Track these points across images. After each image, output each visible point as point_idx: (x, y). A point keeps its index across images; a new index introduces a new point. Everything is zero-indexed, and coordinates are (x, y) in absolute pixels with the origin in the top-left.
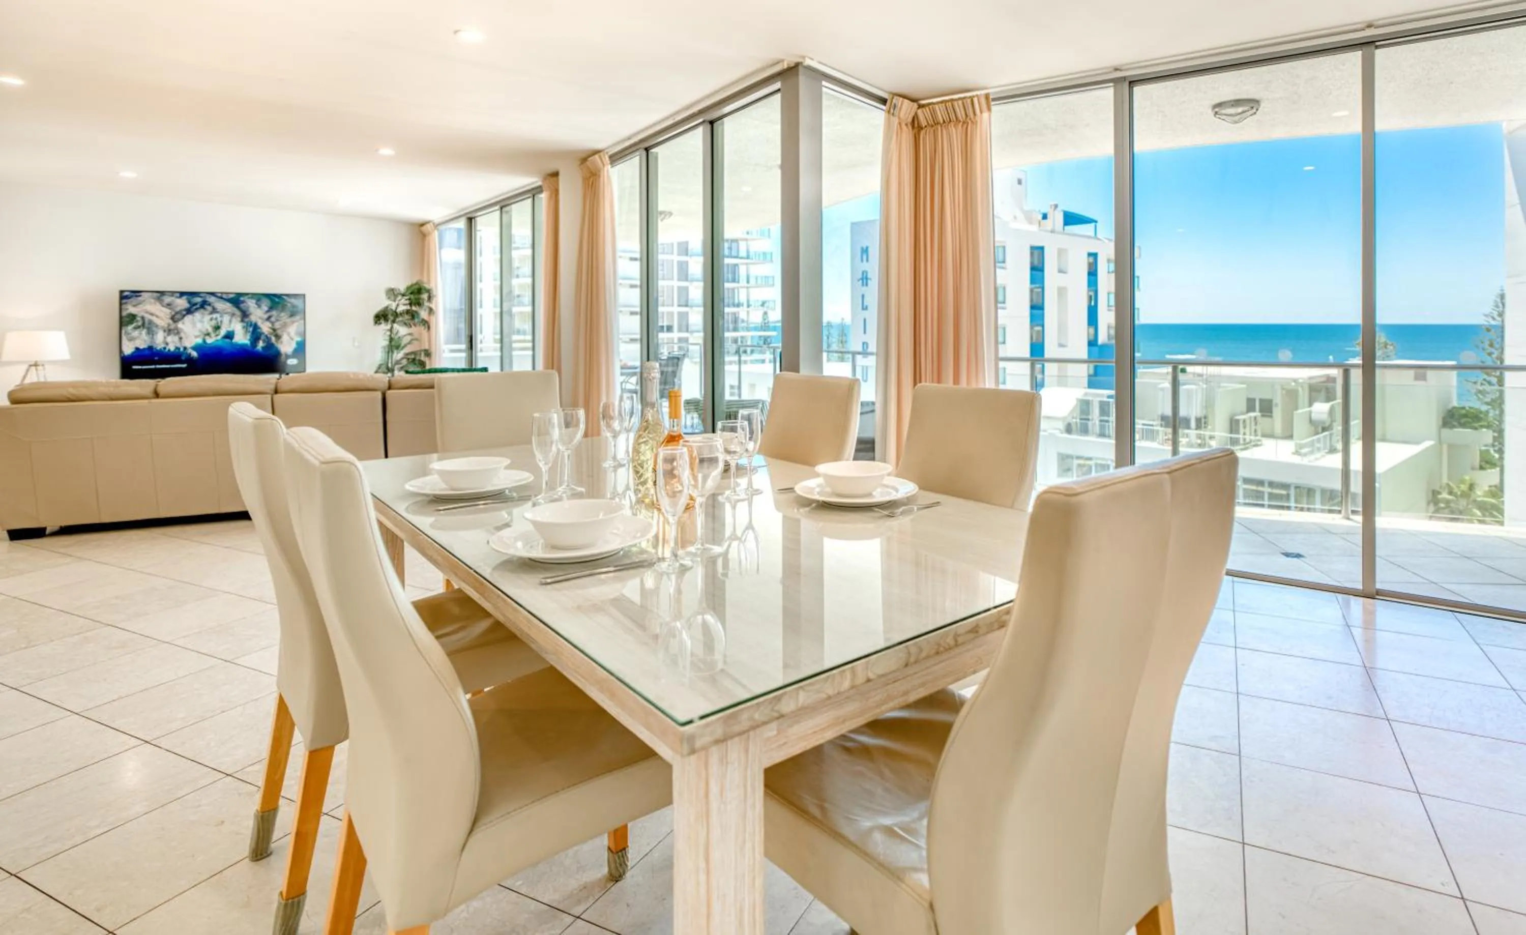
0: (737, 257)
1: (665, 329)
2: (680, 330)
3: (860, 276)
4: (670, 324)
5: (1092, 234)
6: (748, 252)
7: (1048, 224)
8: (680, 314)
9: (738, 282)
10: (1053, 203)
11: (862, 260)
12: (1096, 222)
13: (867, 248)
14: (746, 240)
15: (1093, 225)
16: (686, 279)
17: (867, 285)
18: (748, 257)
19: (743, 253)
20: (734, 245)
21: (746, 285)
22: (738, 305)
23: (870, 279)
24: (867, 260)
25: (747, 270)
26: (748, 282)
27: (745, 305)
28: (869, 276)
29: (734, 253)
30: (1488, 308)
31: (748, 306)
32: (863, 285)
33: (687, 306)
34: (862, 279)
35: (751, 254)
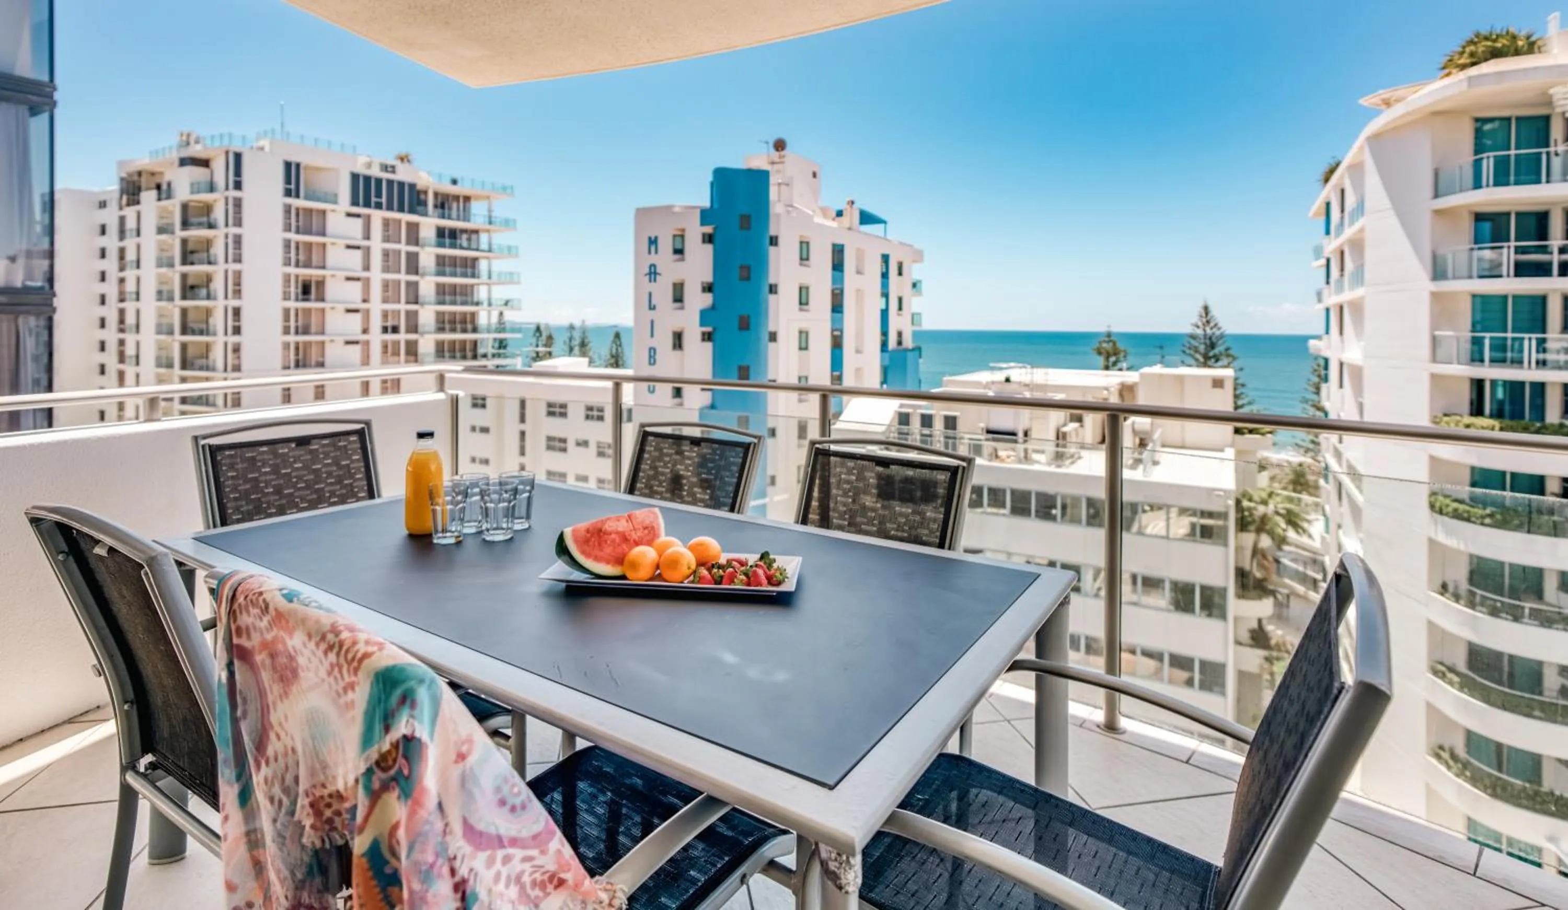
0: (477, 250)
1: (389, 330)
2: (408, 331)
3: (647, 270)
4: (396, 323)
5: (882, 235)
6: (490, 244)
7: (845, 220)
8: (408, 313)
9: (478, 277)
10: (849, 199)
11: (650, 252)
12: (884, 222)
13: (656, 238)
14: (488, 231)
15: (882, 226)
16: (416, 272)
17: (655, 280)
18: (490, 251)
19: (484, 245)
20: (474, 237)
21: (488, 281)
22: (477, 304)
23: (659, 274)
24: (656, 252)
25: (490, 266)
26: (490, 277)
27: (486, 304)
28: (658, 271)
29: (474, 246)
30: (1195, 319)
31: (490, 304)
32: (650, 281)
33: (416, 303)
34: (650, 274)
35: (494, 247)
